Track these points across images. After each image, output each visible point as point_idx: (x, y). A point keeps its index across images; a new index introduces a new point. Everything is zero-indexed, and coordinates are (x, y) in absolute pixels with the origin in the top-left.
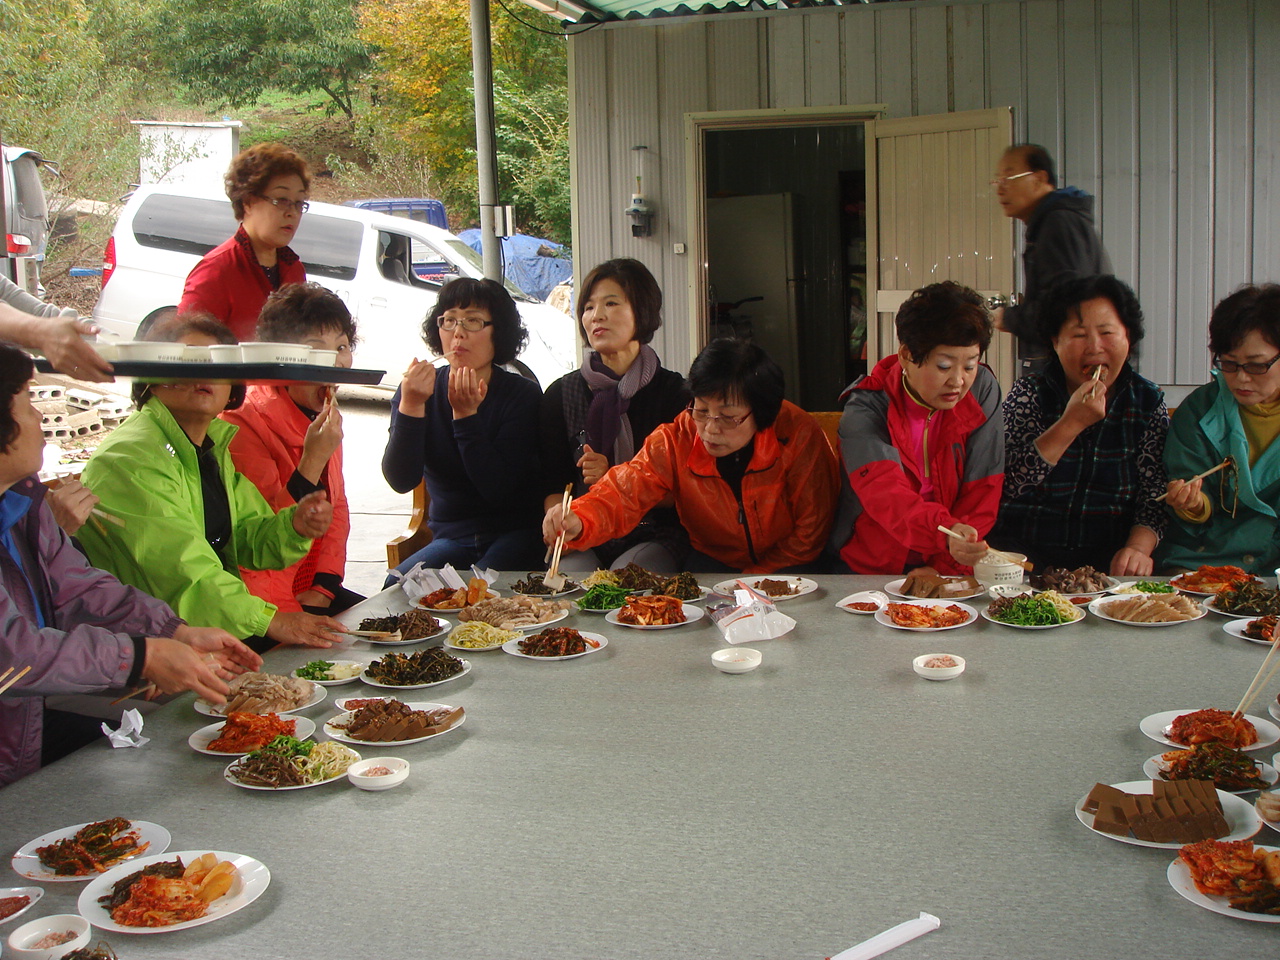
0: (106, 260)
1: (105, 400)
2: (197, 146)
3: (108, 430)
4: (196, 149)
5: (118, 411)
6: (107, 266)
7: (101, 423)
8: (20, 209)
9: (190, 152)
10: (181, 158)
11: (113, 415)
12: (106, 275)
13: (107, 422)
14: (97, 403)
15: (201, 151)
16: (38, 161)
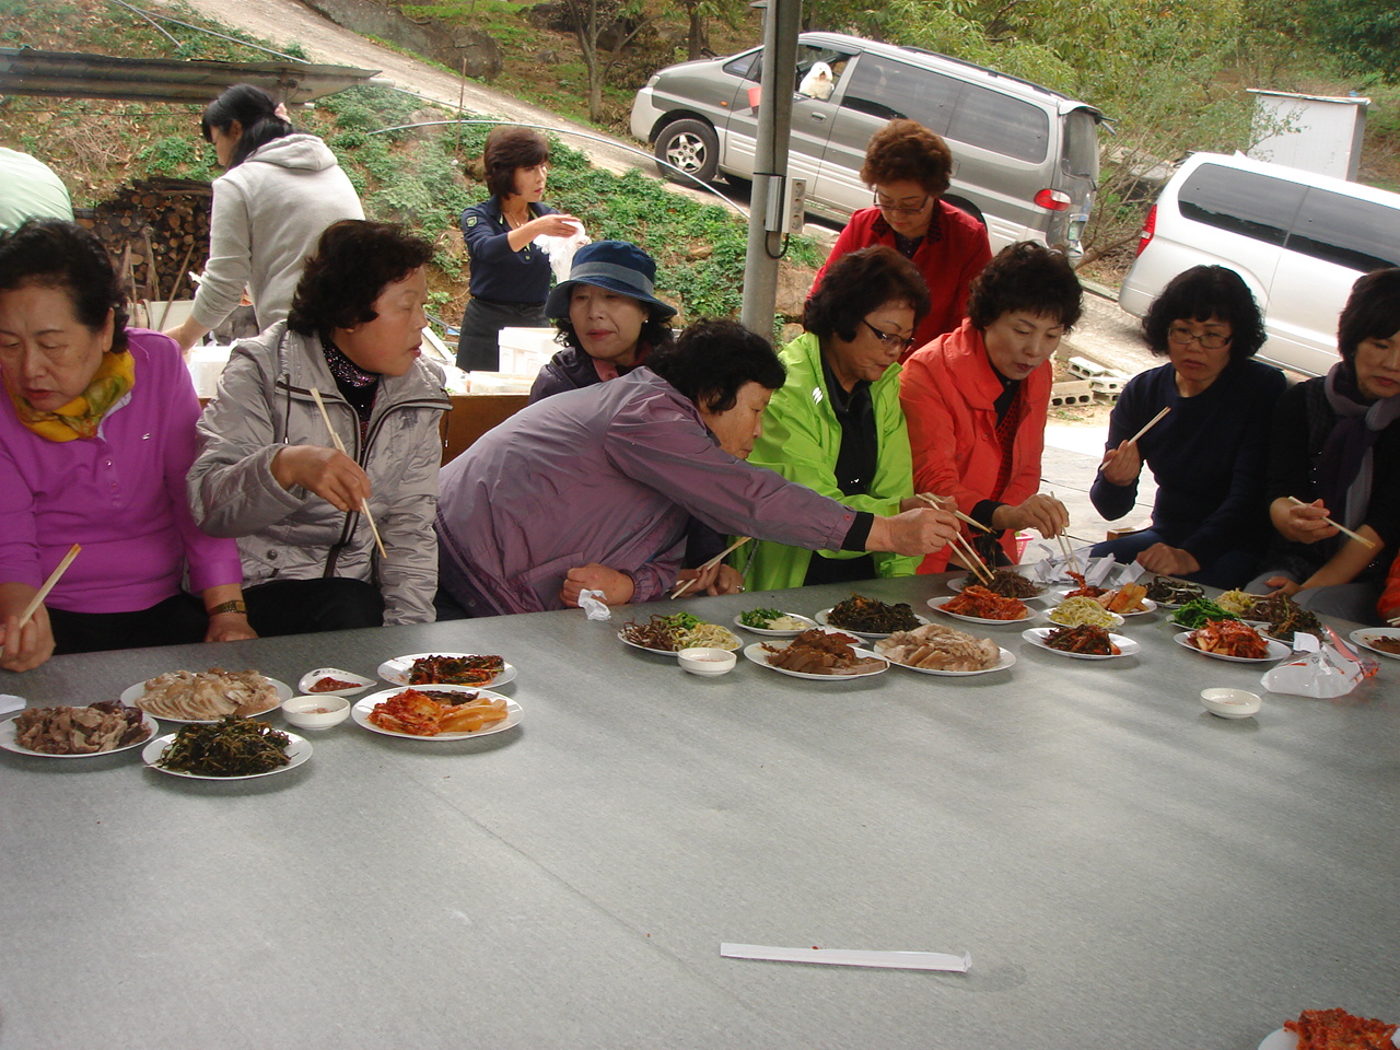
0: (1145, 229)
1: (1106, 374)
2: (1290, 119)
3: (1099, 404)
4: (1289, 123)
5: (1112, 386)
6: (1145, 235)
7: (1091, 395)
8: (1063, 164)
9: (1282, 124)
10: (1271, 129)
11: (1106, 390)
12: (1144, 243)
13: (1098, 395)
14: (1099, 375)
15: (1294, 124)
16: (1097, 118)
